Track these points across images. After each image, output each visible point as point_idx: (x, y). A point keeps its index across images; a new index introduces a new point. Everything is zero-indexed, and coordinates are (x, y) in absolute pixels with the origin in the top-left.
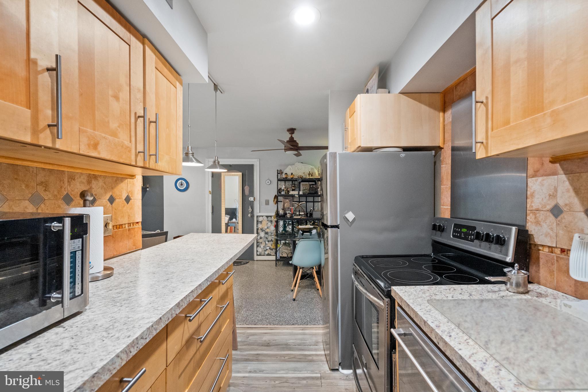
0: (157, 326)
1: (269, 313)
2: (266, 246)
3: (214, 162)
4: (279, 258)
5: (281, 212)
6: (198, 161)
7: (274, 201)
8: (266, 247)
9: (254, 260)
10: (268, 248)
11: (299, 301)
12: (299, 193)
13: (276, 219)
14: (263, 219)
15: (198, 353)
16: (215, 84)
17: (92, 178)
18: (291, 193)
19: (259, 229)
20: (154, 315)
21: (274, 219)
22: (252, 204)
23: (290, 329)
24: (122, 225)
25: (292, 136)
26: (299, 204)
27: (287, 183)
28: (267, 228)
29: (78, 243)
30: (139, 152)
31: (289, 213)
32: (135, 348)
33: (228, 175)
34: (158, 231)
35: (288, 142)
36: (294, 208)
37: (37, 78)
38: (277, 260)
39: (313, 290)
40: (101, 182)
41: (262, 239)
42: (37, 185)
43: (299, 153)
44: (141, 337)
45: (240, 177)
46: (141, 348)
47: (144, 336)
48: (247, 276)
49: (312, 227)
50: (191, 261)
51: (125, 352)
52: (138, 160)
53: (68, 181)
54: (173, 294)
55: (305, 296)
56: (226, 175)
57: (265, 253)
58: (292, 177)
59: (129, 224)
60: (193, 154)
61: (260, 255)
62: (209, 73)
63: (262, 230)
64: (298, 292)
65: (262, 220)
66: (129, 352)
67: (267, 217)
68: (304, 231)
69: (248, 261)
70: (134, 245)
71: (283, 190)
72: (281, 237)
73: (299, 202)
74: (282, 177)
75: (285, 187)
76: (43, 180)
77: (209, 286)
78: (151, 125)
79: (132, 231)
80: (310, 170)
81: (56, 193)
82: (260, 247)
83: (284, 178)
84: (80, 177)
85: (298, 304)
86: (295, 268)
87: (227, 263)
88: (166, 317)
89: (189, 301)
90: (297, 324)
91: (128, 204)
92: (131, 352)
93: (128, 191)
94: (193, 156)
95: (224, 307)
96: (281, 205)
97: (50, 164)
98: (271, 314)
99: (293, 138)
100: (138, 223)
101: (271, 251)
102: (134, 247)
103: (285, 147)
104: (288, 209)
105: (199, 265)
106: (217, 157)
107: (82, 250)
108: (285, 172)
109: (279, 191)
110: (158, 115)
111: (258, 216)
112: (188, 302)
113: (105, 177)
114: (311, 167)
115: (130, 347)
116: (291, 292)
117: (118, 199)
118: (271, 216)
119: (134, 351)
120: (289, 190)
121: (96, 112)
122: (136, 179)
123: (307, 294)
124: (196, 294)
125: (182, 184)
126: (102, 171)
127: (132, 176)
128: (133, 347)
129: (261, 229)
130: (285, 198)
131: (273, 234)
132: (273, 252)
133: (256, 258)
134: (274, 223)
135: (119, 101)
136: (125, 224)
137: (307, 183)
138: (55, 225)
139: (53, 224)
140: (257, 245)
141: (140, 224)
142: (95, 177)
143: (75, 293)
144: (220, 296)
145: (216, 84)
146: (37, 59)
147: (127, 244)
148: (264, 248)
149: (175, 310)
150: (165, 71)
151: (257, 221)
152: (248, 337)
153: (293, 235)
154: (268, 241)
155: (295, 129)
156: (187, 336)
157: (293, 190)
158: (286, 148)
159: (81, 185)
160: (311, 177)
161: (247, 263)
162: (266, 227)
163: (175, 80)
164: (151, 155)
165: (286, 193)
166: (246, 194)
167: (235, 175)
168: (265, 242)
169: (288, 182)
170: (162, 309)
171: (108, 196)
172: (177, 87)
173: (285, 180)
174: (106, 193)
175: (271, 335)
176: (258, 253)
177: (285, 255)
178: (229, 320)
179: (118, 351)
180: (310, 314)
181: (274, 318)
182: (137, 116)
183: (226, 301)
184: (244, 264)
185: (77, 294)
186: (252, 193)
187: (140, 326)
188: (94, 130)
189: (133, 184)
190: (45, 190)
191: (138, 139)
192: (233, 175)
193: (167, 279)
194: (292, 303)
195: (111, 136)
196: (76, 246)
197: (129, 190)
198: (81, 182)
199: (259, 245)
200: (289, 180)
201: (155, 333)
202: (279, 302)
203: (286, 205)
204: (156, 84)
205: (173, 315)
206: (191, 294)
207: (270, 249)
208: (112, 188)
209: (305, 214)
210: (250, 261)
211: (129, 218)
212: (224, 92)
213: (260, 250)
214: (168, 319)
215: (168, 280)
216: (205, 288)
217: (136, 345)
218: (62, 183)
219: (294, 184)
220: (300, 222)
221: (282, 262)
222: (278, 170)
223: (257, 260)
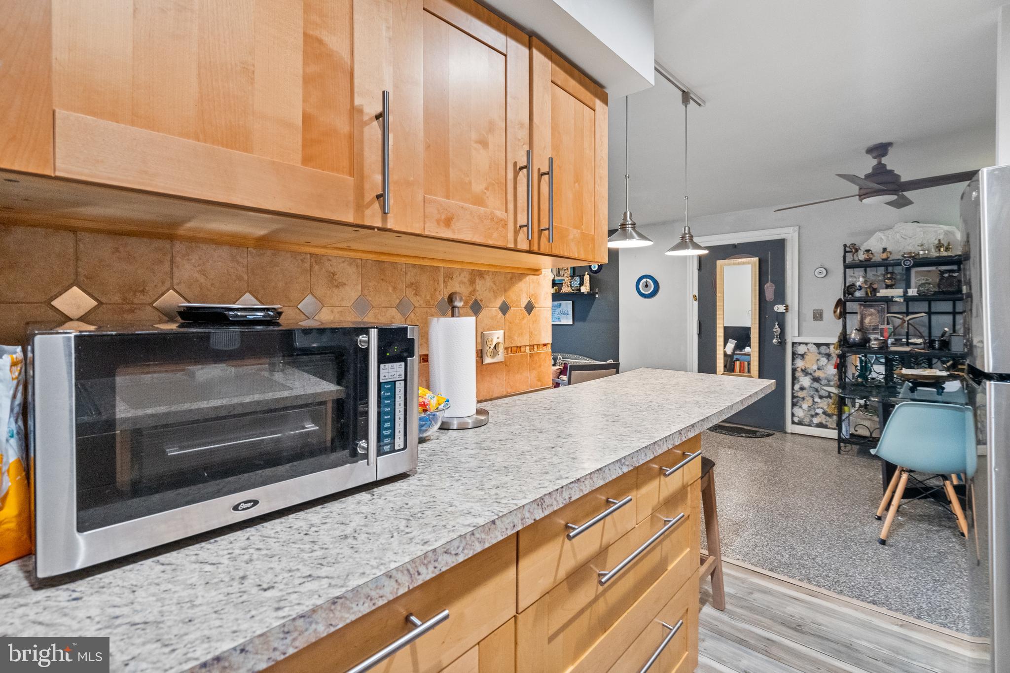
0: (483, 536)
1: (809, 555)
2: (816, 407)
3: (683, 237)
4: (848, 437)
5: (854, 336)
6: (642, 237)
7: (835, 312)
8: (815, 409)
9: (786, 433)
10: (819, 411)
11: (897, 549)
12: (906, 292)
13: (839, 352)
14: (808, 349)
15: (601, 601)
16: (684, 91)
17: (477, 275)
18: (883, 293)
19: (799, 369)
20: (487, 513)
21: (834, 351)
22: (781, 319)
23: (863, 612)
24: (521, 347)
25: (880, 163)
26: (907, 319)
27: (871, 272)
28: (818, 369)
29: (399, 369)
30: (521, 227)
31: (876, 339)
32: (431, 568)
33: (729, 265)
34: (610, 361)
35: (868, 177)
36: (891, 327)
37: (363, 132)
38: (840, 440)
39: (947, 533)
40: (488, 281)
41: (805, 391)
42: (406, 287)
43: (904, 197)
44: (445, 550)
45: (755, 267)
46: (444, 569)
47: (452, 549)
48: (766, 462)
49: (944, 373)
50: (613, 420)
51: (406, 572)
52: (519, 239)
53: (444, 282)
54: (542, 478)
55: (919, 541)
56: (725, 265)
57: (811, 421)
58: (884, 256)
59: (532, 346)
60: (634, 224)
61: (800, 423)
62: (656, 62)
63: (805, 372)
64: (896, 526)
65: (806, 351)
66: (416, 574)
67: (818, 345)
68: (917, 383)
69: (771, 432)
70: (539, 380)
71: (861, 288)
72: (854, 390)
73: (908, 313)
74: (856, 258)
75: (866, 282)
76: (413, 281)
77: (624, 475)
78: (542, 179)
79: (536, 358)
80: (941, 237)
81: (428, 298)
82: (801, 407)
83: (861, 261)
84: (460, 275)
85: (895, 555)
86: (890, 469)
87: (680, 432)
88: (508, 521)
89: (570, 498)
90: (885, 604)
91: (529, 314)
92: (419, 574)
93: (530, 295)
94: (634, 228)
95: (669, 521)
96: (853, 322)
97: (419, 258)
98: (814, 559)
99: (884, 166)
100: (545, 345)
101: (827, 418)
102: (539, 384)
103: (860, 189)
104: (874, 329)
105: (623, 429)
106: (689, 228)
107: (405, 380)
108: (864, 248)
109: (849, 290)
110: (551, 160)
111: (796, 343)
112: (568, 500)
113: (495, 274)
114: (946, 228)
115: (417, 564)
116: (874, 520)
117: (514, 307)
118: (828, 345)
119: (427, 574)
120: (875, 286)
121: (450, 169)
122: (542, 275)
123: (924, 538)
124: (588, 487)
125: (647, 286)
126: (489, 265)
127: (536, 271)
128: (426, 565)
129: (802, 370)
130: (865, 306)
131: (832, 383)
132: (832, 422)
133: (790, 428)
134: (835, 360)
135: (488, 148)
136: (525, 346)
137: (934, 268)
138: (363, 339)
139: (361, 337)
140: (792, 402)
141: (549, 347)
142: (481, 274)
143: (394, 446)
144: (661, 498)
145: (686, 91)
146: (362, 105)
147: (527, 378)
148: (809, 411)
149: (531, 510)
150: (572, 84)
151: (794, 354)
152: (752, 593)
153: (889, 387)
154: (821, 397)
155: (890, 144)
156: (569, 564)
157: (888, 287)
158: (863, 192)
159: (461, 285)
160: (945, 254)
161: (769, 435)
162: (815, 367)
163: (592, 97)
164: (542, 230)
165: (867, 294)
166: (768, 299)
167: (744, 263)
168: (812, 397)
169: (875, 268)
170: (506, 504)
171: (499, 303)
172: (597, 108)
173: (866, 265)
174: (496, 297)
175: (810, 608)
176: (796, 420)
177: (865, 433)
178: (688, 549)
179: (393, 566)
180: (930, 593)
181: (821, 570)
182: (518, 168)
183: (680, 510)
184: (762, 436)
185: (397, 448)
186: (780, 297)
187: (454, 526)
188: (448, 197)
189: (539, 283)
190: (416, 294)
191: (519, 205)
192: (739, 264)
193: (553, 446)
194: (874, 547)
195: (475, 204)
196: (395, 373)
197: (532, 292)
198: (461, 282)
199: (797, 402)
200: (877, 265)
201: (478, 548)
202: (839, 537)
203: (867, 321)
204: (553, 110)
205: (527, 520)
206: (576, 485)
207: (825, 413)
208: (505, 291)
209: (925, 343)
210: (776, 433)
211: (530, 337)
212: (704, 102)
213: (799, 413)
214: (514, 526)
215: (553, 448)
216: (614, 477)
217: (432, 562)
218: (436, 284)
219: (892, 273)
220: (909, 360)
221: (856, 448)
222: (845, 246)
223: (792, 433)
